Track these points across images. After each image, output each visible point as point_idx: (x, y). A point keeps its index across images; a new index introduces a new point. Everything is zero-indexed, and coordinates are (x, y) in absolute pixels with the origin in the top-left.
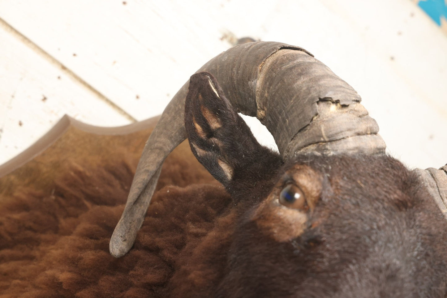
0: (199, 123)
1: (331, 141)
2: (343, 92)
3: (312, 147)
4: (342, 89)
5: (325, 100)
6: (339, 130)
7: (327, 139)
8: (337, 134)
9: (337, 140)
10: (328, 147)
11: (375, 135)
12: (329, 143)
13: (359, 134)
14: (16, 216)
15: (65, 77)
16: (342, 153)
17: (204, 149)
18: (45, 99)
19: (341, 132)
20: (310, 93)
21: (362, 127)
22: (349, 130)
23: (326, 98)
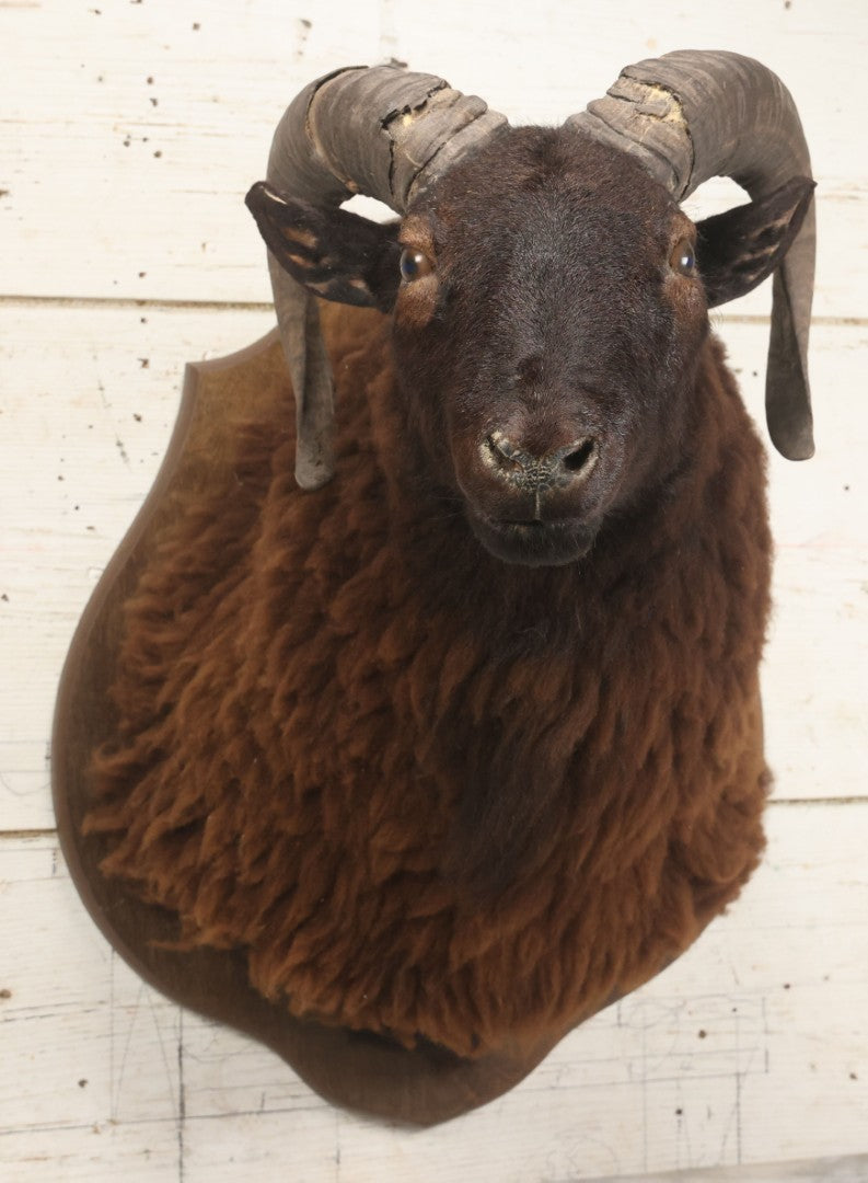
0: (294, 253)
1: (427, 164)
2: (409, 91)
3: (415, 186)
4: (408, 88)
5: (393, 117)
6: (427, 143)
7: (420, 165)
8: (427, 149)
9: (433, 157)
10: (428, 173)
11: (484, 116)
12: (427, 168)
13: (458, 130)
14: (204, 538)
15: (150, 313)
16: (449, 169)
17: (321, 281)
18: (145, 363)
19: (432, 143)
20: (369, 123)
21: (459, 118)
22: (440, 134)
23: (389, 115)
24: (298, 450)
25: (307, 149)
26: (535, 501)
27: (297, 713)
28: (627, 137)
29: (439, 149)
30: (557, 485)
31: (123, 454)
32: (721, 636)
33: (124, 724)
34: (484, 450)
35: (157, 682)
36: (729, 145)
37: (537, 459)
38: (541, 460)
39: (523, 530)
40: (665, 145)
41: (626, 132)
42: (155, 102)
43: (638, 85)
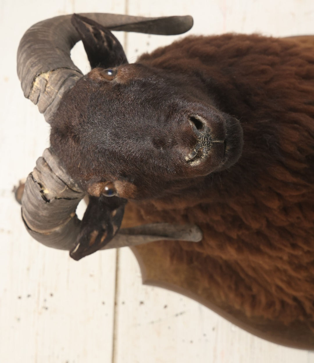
0: (100, 240)
1: (65, 184)
2: (33, 190)
3: (75, 189)
4: (32, 191)
5: (45, 198)
6: (57, 184)
7: (66, 186)
8: (59, 183)
9: (63, 181)
10: (69, 183)
11: (45, 159)
12: (67, 184)
13: (51, 170)
14: (219, 280)
15: (120, 299)
16: (68, 174)
17: (112, 228)
18: (142, 303)
19: (57, 182)
20: (47, 208)
21: (46, 169)
22: (53, 178)
24: (185, 240)
25: (56, 234)
26: (216, 143)
27: (300, 244)
28: (55, 97)
29: (59, 178)
30: (209, 133)
31: (181, 314)
32: (270, 57)
33: (302, 318)
34: (193, 164)
35: (283, 303)
36: (58, 52)
37: (198, 141)
38: (198, 140)
39: (228, 148)
40: (59, 81)
41: (53, 97)
42: (29, 296)
43: (33, 92)
